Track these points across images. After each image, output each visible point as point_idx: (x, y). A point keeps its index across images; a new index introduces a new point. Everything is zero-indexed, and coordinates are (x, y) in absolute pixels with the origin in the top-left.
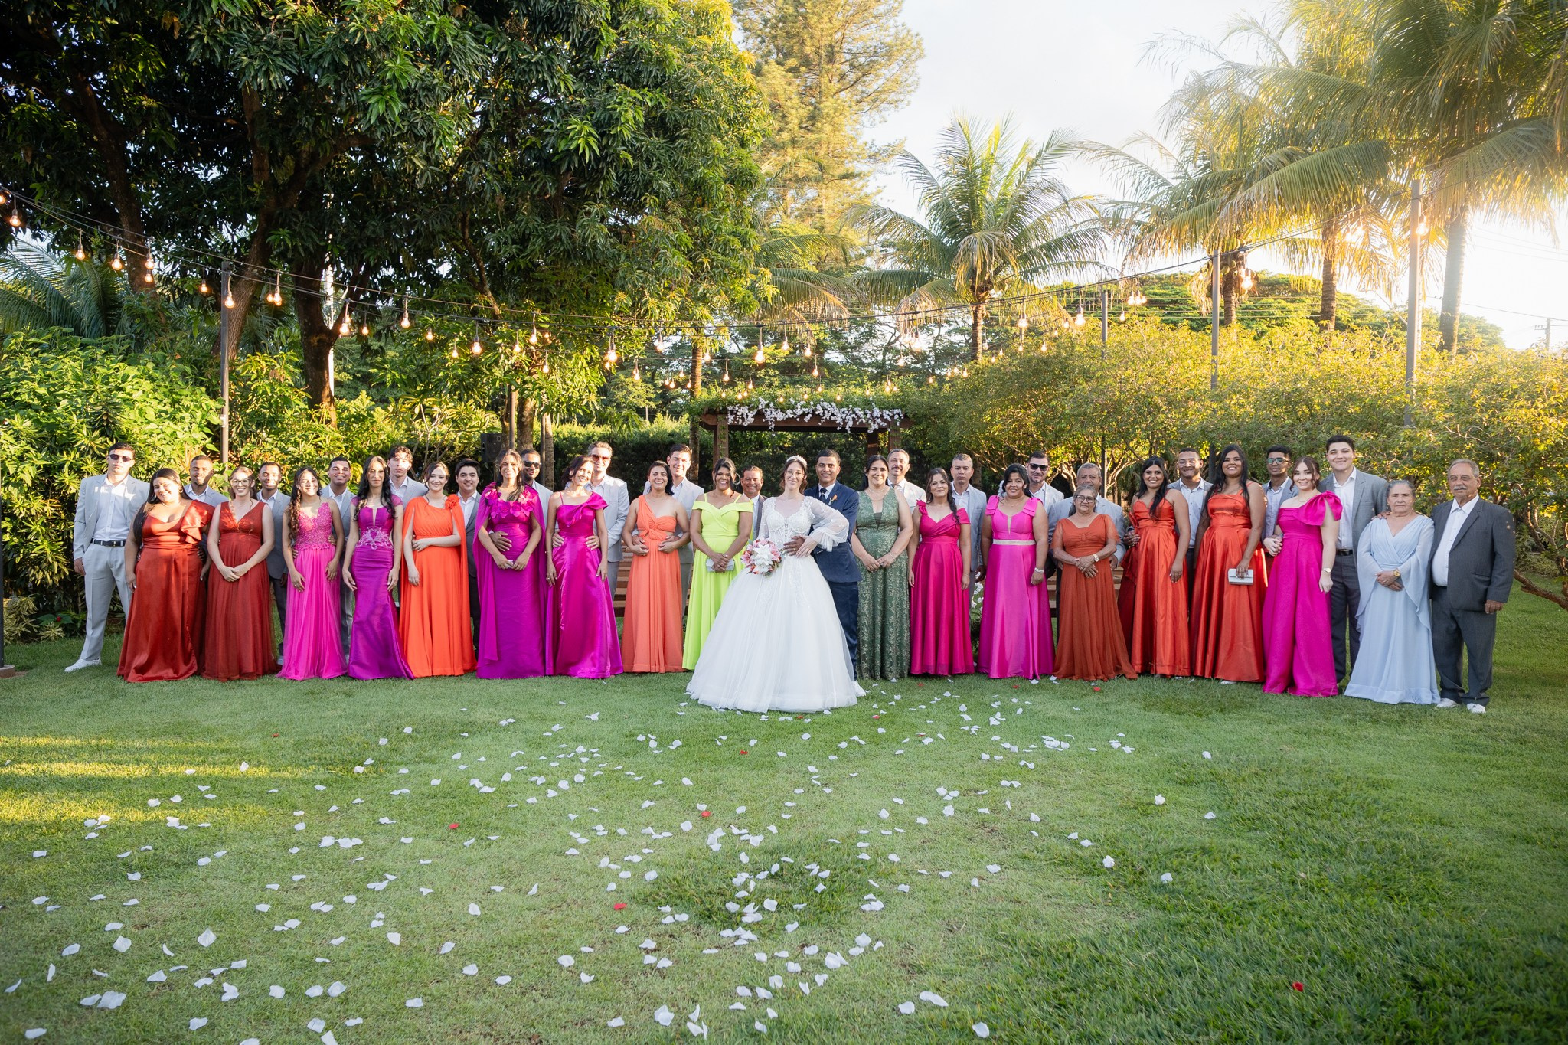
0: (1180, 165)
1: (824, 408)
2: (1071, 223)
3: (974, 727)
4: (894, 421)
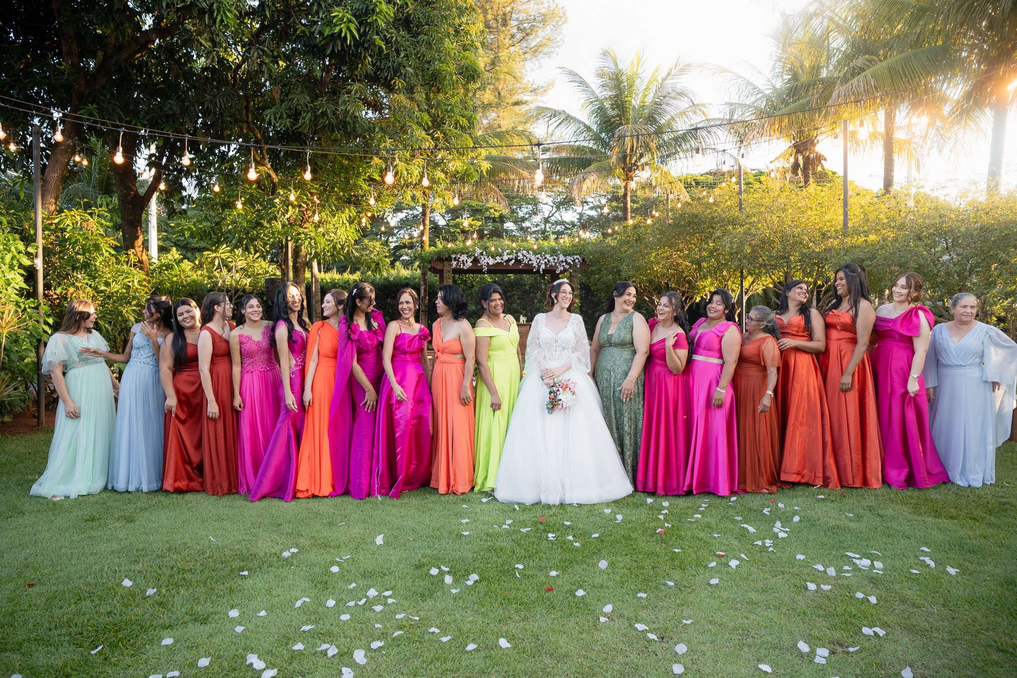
0: (769, 81)
1: (524, 256)
2: (689, 123)
3: (768, 543)
4: (575, 264)
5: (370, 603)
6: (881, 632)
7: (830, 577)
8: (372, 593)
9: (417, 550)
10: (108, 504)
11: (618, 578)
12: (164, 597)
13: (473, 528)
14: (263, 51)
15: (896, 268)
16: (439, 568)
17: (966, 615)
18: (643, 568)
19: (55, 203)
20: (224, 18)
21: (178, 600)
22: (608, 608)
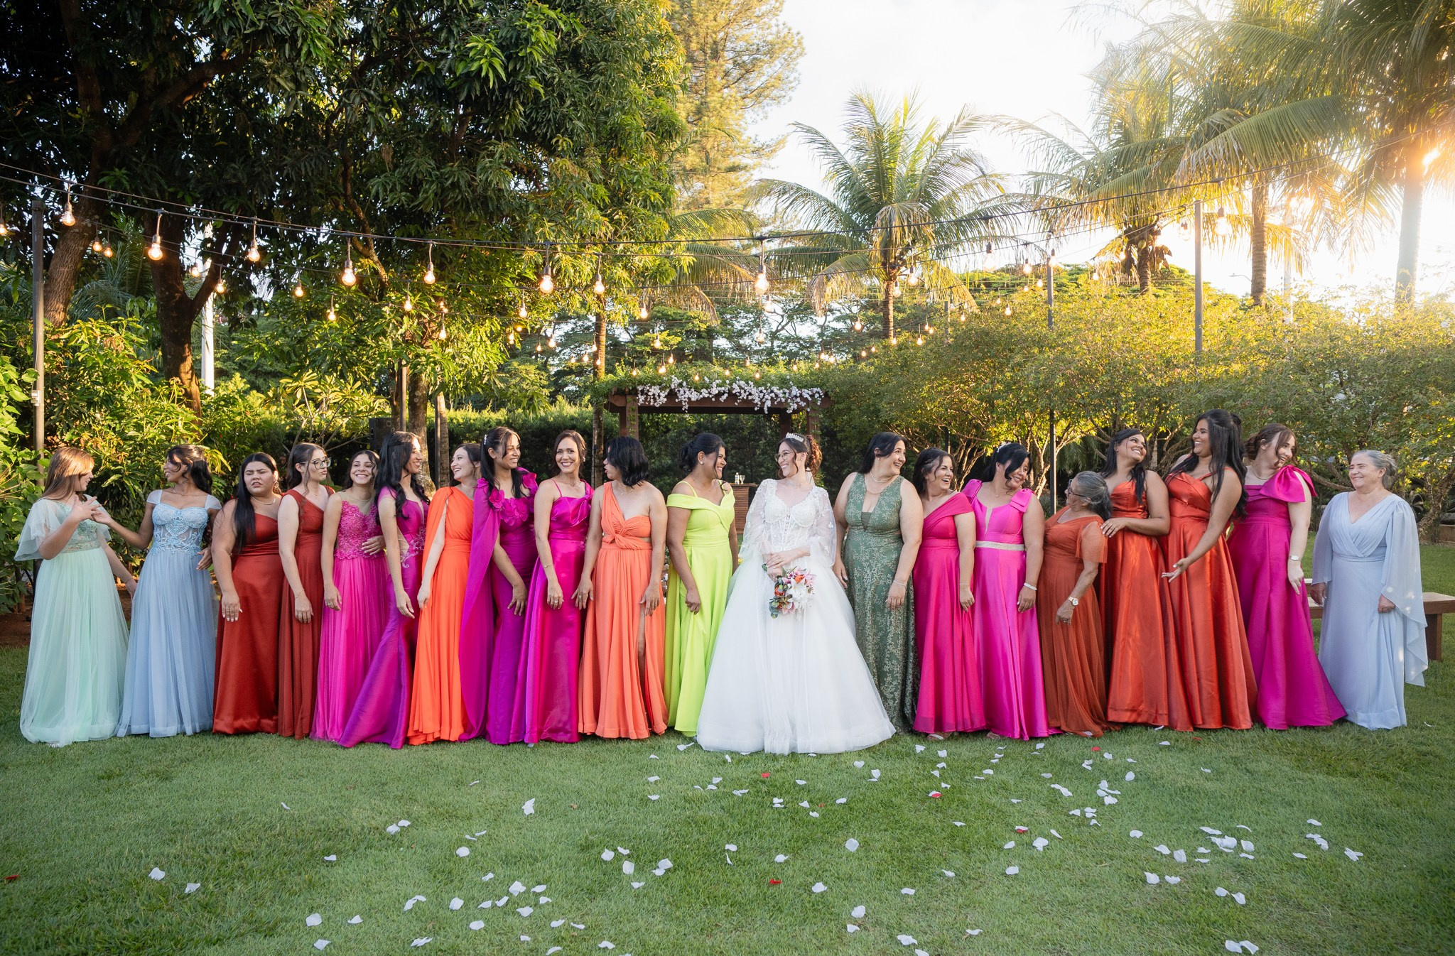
0: (1089, 141)
1: (741, 388)
2: (978, 201)
3: (1090, 812)
4: (814, 401)
5: (514, 903)
6: (1253, 948)
7: (1179, 864)
8: (517, 888)
9: (583, 823)
10: (133, 753)
11: (873, 866)
12: (211, 896)
13: (665, 789)
14: (368, 95)
15: (1270, 412)
16: (615, 850)
17: (1373, 921)
18: (910, 850)
19: (64, 311)
20: (312, 49)
21: (232, 901)
22: (859, 911)
